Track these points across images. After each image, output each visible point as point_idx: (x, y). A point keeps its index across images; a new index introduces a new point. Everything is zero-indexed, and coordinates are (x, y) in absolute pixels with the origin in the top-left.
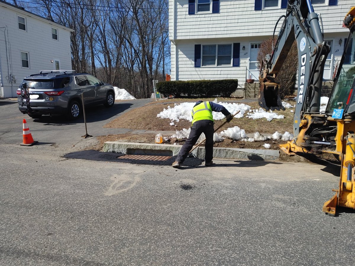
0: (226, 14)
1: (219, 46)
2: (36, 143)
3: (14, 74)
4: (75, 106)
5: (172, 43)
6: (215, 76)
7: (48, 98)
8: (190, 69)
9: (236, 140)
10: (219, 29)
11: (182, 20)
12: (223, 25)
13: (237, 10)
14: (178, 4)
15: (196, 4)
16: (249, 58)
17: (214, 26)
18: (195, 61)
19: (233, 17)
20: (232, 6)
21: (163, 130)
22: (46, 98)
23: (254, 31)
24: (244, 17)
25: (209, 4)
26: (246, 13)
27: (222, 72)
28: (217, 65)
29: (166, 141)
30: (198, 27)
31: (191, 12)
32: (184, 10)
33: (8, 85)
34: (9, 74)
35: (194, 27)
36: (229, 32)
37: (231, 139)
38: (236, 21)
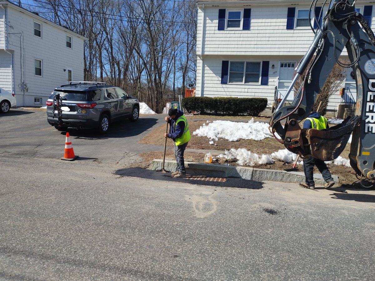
0: (256, 32)
1: (248, 63)
2: (77, 158)
3: (26, 82)
4: (105, 119)
5: (198, 58)
6: (241, 94)
7: (81, 111)
8: (216, 86)
9: (288, 163)
10: (249, 46)
11: (211, 35)
12: (253, 43)
13: (268, 28)
14: (207, 18)
15: (226, 20)
16: (278, 77)
17: (244, 43)
18: (222, 77)
19: (264, 35)
20: (263, 24)
21: (203, 149)
22: (78, 111)
23: (285, 50)
24: (275, 35)
25: (240, 21)
26: (278, 31)
27: (250, 90)
28: (245, 83)
29: (214, 161)
30: (227, 43)
31: (221, 27)
32: (213, 25)
33: (20, 93)
34: (22, 82)
35: (223, 43)
36: (259, 50)
37: (283, 161)
38: (267, 39)
